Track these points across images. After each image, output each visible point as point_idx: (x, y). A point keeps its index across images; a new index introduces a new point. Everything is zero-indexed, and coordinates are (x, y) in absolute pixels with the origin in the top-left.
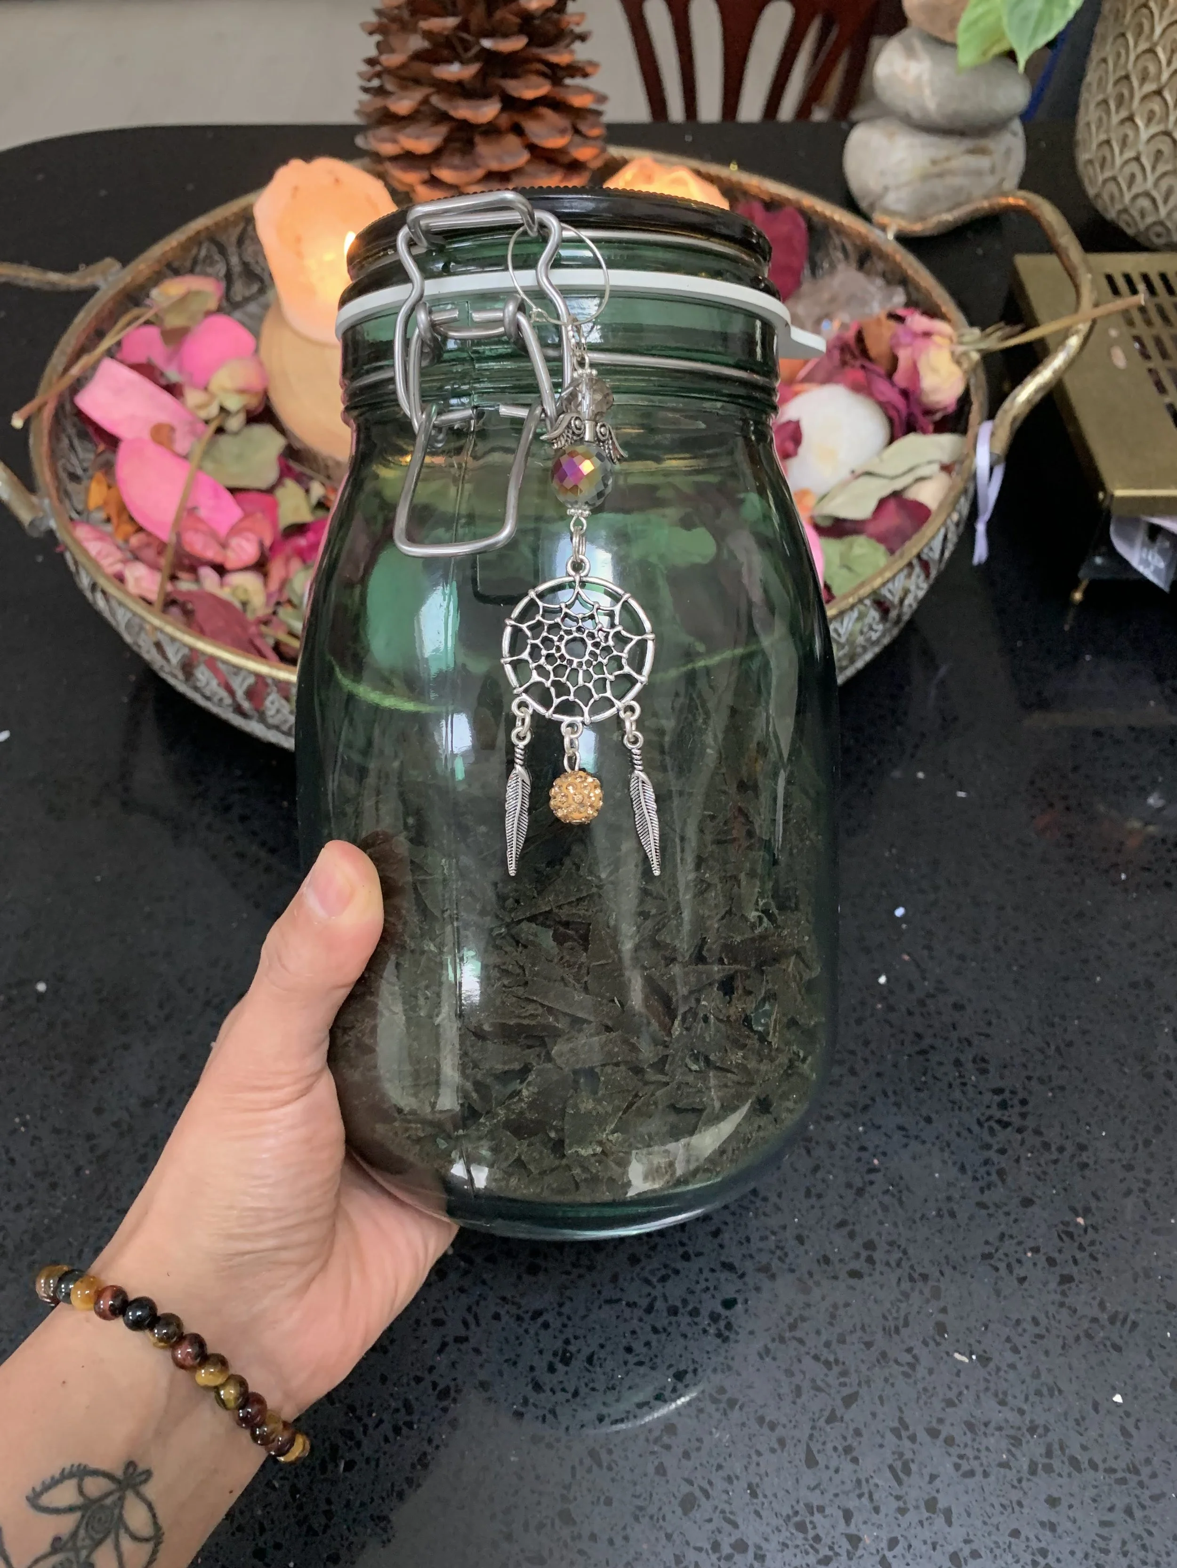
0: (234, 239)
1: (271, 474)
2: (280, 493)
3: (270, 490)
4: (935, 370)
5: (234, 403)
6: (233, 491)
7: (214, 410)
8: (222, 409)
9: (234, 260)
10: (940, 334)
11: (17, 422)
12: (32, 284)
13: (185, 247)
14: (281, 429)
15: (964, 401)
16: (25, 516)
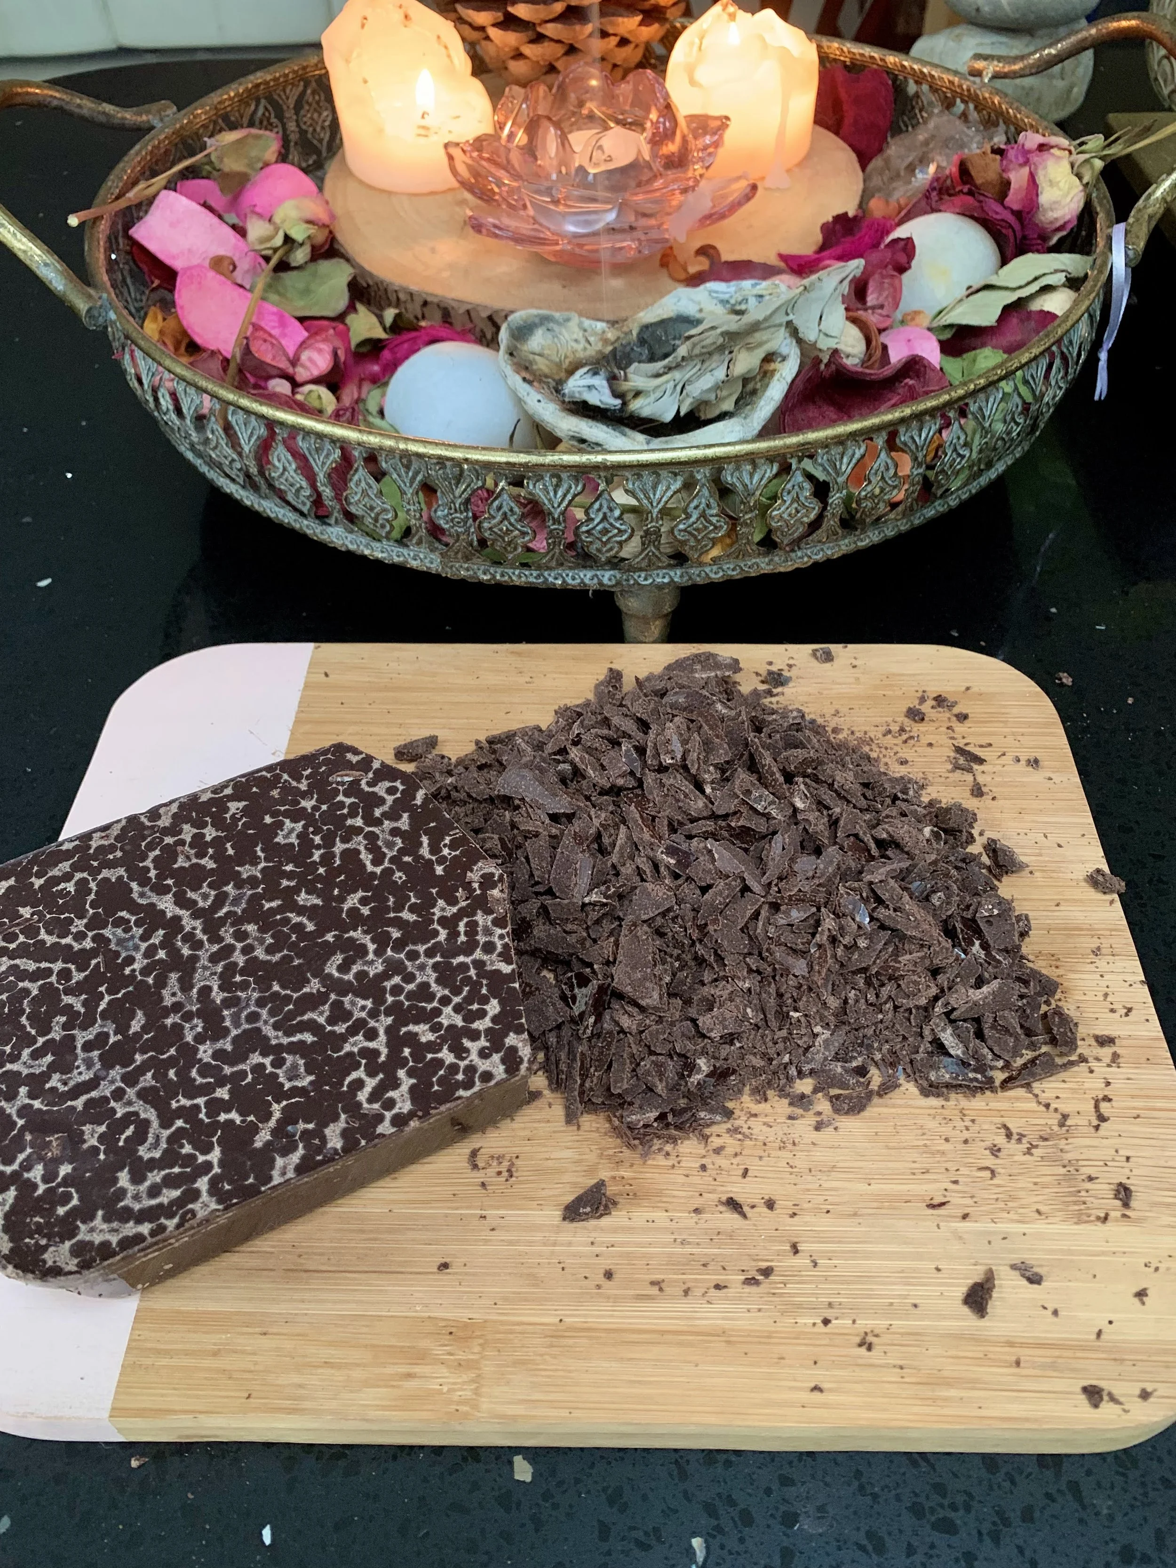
0: (291, 102)
1: (341, 302)
2: (351, 319)
3: (341, 318)
4: (1051, 183)
5: (299, 233)
6: (302, 320)
7: (278, 241)
8: (288, 239)
9: (292, 126)
10: (1057, 147)
11: (73, 221)
12: (85, 112)
13: (243, 100)
14: (348, 260)
15: (1087, 214)
16: (82, 306)
